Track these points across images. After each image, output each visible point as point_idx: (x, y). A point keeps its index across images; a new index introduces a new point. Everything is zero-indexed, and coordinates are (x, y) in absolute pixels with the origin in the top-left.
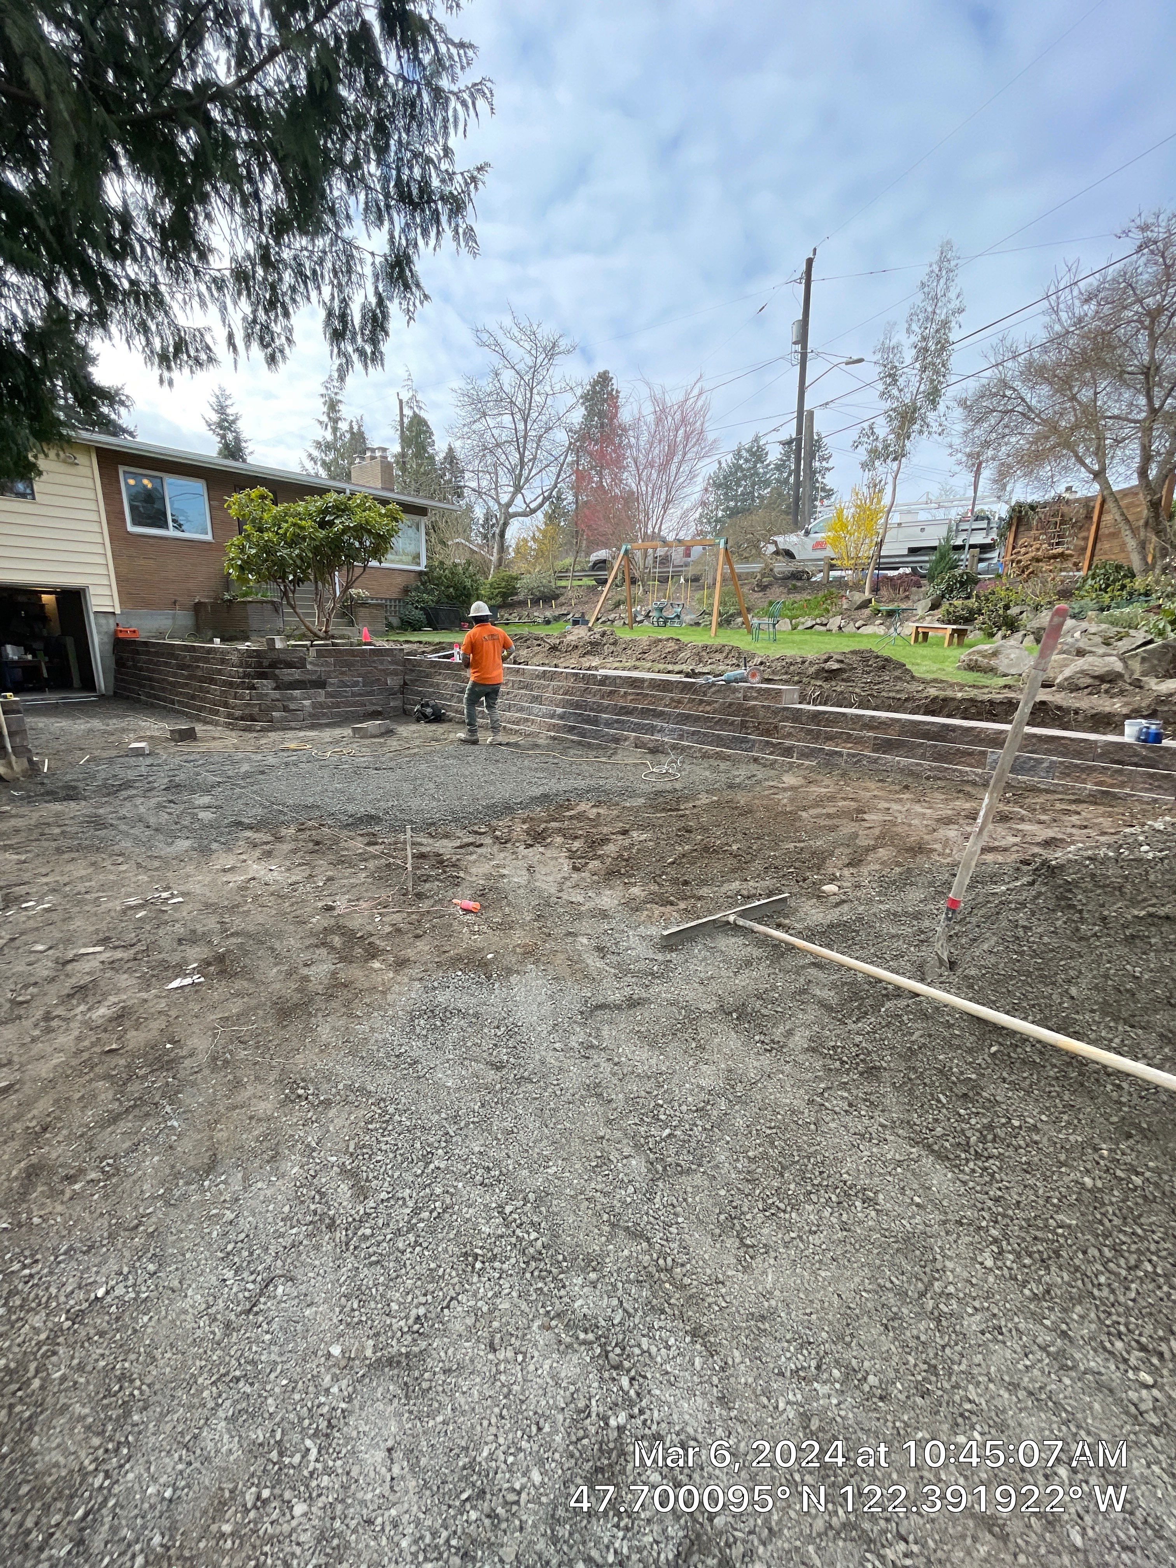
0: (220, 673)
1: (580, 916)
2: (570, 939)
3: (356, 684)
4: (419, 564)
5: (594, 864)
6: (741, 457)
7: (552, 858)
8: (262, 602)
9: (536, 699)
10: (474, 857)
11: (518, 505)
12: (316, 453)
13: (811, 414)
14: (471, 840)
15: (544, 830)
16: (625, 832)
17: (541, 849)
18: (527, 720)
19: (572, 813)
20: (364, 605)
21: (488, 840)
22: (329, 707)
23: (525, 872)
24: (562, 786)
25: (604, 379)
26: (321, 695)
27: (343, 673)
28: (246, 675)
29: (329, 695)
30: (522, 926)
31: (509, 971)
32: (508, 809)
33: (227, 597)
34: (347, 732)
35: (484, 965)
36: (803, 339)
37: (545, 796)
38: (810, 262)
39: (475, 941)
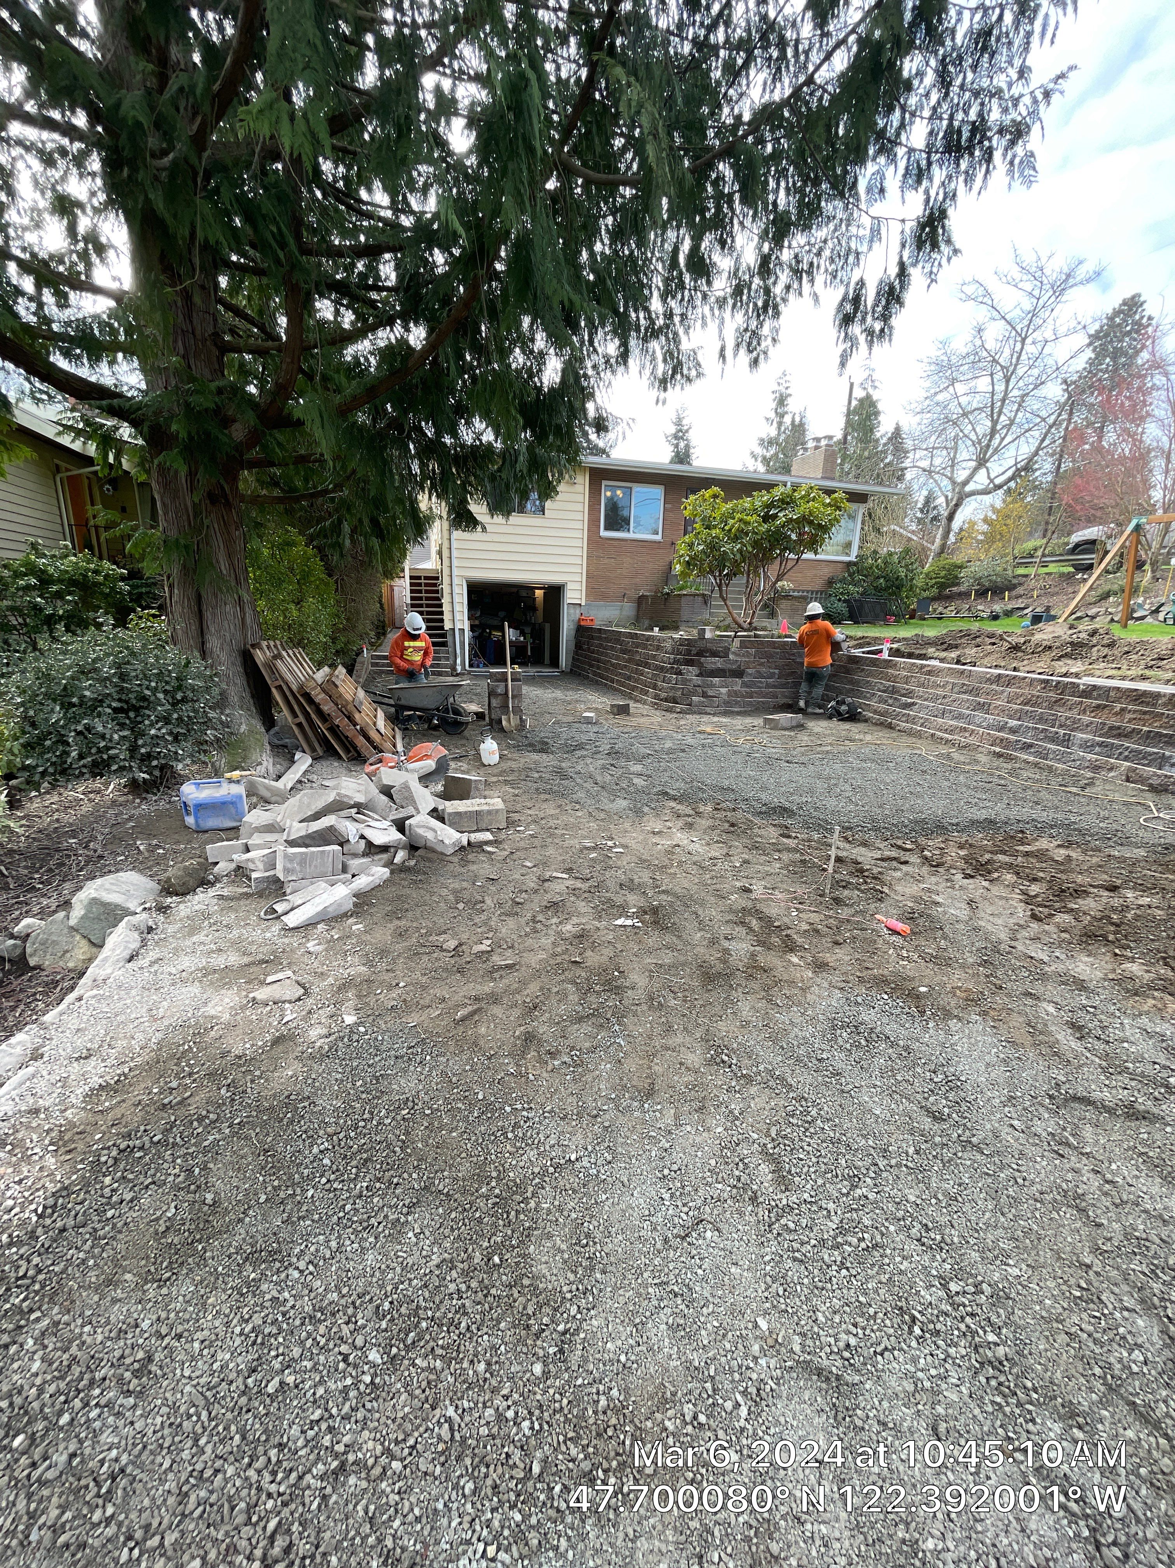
0: (654, 657)
2: (1030, 1001)
3: (772, 676)
4: (848, 555)
5: (1063, 918)
7: (1001, 898)
8: (695, 595)
10: (898, 874)
11: (979, 481)
12: (759, 451)
14: (894, 854)
15: (988, 862)
16: (1113, 889)
19: (1028, 848)
20: (787, 597)
21: (914, 859)
22: (743, 696)
23: (964, 905)
24: (1014, 813)
26: (737, 685)
27: (762, 664)
28: (676, 662)
29: (744, 685)
30: (963, 966)
32: (940, 828)
33: (666, 590)
34: (758, 721)
35: (914, 996)
37: (990, 822)
39: (904, 967)
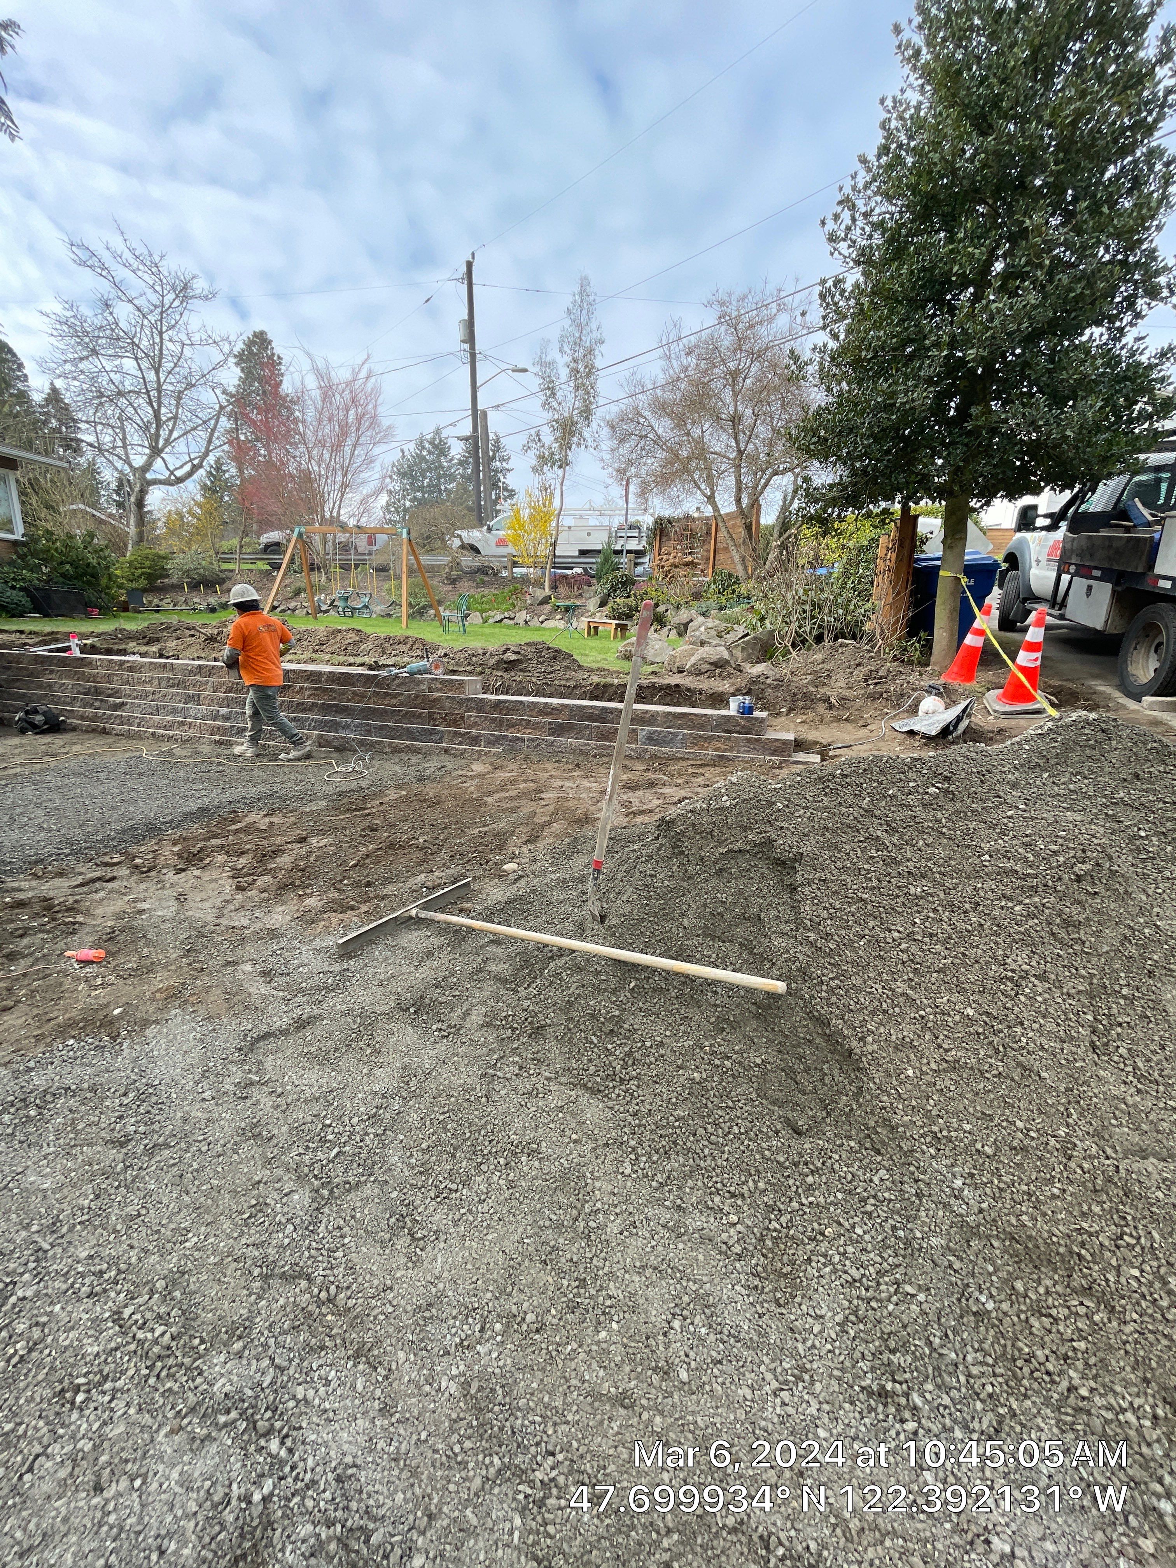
1: (243, 941)
2: (230, 969)
4: (11, 532)
5: (264, 880)
6: (424, 448)
7: (210, 881)
9: (190, 699)
10: (102, 894)
11: (159, 470)
13: (485, 414)
14: (98, 874)
15: (202, 850)
16: (302, 840)
17: (197, 873)
18: (183, 723)
19: (239, 826)
21: (123, 871)
23: (173, 902)
24: (227, 796)
25: (260, 340)
30: (166, 966)
31: (145, 1024)
32: (153, 830)
35: (109, 1025)
36: (470, 338)
37: (204, 810)
38: (469, 265)
39: (97, 997)
